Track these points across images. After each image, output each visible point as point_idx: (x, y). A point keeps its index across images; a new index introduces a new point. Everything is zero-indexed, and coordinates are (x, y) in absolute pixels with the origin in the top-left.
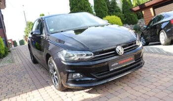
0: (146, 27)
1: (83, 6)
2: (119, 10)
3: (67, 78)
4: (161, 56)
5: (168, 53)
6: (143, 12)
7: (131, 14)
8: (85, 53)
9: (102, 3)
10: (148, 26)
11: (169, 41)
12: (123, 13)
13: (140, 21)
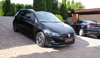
0: (73, 24)
1: (42, 4)
2: (58, 9)
3: (49, 42)
4: (80, 41)
5: (83, 40)
6: (72, 15)
7: (65, 14)
8: (57, 34)
9: (50, 3)
10: (74, 24)
11: (84, 34)
12: (60, 12)
13: (68, 18)
